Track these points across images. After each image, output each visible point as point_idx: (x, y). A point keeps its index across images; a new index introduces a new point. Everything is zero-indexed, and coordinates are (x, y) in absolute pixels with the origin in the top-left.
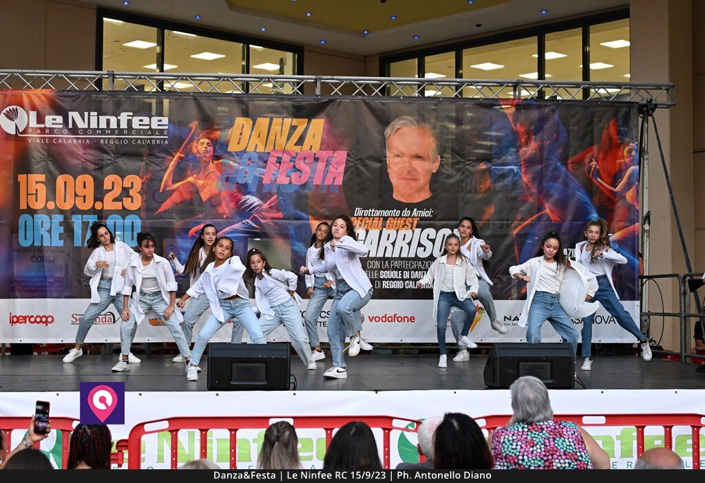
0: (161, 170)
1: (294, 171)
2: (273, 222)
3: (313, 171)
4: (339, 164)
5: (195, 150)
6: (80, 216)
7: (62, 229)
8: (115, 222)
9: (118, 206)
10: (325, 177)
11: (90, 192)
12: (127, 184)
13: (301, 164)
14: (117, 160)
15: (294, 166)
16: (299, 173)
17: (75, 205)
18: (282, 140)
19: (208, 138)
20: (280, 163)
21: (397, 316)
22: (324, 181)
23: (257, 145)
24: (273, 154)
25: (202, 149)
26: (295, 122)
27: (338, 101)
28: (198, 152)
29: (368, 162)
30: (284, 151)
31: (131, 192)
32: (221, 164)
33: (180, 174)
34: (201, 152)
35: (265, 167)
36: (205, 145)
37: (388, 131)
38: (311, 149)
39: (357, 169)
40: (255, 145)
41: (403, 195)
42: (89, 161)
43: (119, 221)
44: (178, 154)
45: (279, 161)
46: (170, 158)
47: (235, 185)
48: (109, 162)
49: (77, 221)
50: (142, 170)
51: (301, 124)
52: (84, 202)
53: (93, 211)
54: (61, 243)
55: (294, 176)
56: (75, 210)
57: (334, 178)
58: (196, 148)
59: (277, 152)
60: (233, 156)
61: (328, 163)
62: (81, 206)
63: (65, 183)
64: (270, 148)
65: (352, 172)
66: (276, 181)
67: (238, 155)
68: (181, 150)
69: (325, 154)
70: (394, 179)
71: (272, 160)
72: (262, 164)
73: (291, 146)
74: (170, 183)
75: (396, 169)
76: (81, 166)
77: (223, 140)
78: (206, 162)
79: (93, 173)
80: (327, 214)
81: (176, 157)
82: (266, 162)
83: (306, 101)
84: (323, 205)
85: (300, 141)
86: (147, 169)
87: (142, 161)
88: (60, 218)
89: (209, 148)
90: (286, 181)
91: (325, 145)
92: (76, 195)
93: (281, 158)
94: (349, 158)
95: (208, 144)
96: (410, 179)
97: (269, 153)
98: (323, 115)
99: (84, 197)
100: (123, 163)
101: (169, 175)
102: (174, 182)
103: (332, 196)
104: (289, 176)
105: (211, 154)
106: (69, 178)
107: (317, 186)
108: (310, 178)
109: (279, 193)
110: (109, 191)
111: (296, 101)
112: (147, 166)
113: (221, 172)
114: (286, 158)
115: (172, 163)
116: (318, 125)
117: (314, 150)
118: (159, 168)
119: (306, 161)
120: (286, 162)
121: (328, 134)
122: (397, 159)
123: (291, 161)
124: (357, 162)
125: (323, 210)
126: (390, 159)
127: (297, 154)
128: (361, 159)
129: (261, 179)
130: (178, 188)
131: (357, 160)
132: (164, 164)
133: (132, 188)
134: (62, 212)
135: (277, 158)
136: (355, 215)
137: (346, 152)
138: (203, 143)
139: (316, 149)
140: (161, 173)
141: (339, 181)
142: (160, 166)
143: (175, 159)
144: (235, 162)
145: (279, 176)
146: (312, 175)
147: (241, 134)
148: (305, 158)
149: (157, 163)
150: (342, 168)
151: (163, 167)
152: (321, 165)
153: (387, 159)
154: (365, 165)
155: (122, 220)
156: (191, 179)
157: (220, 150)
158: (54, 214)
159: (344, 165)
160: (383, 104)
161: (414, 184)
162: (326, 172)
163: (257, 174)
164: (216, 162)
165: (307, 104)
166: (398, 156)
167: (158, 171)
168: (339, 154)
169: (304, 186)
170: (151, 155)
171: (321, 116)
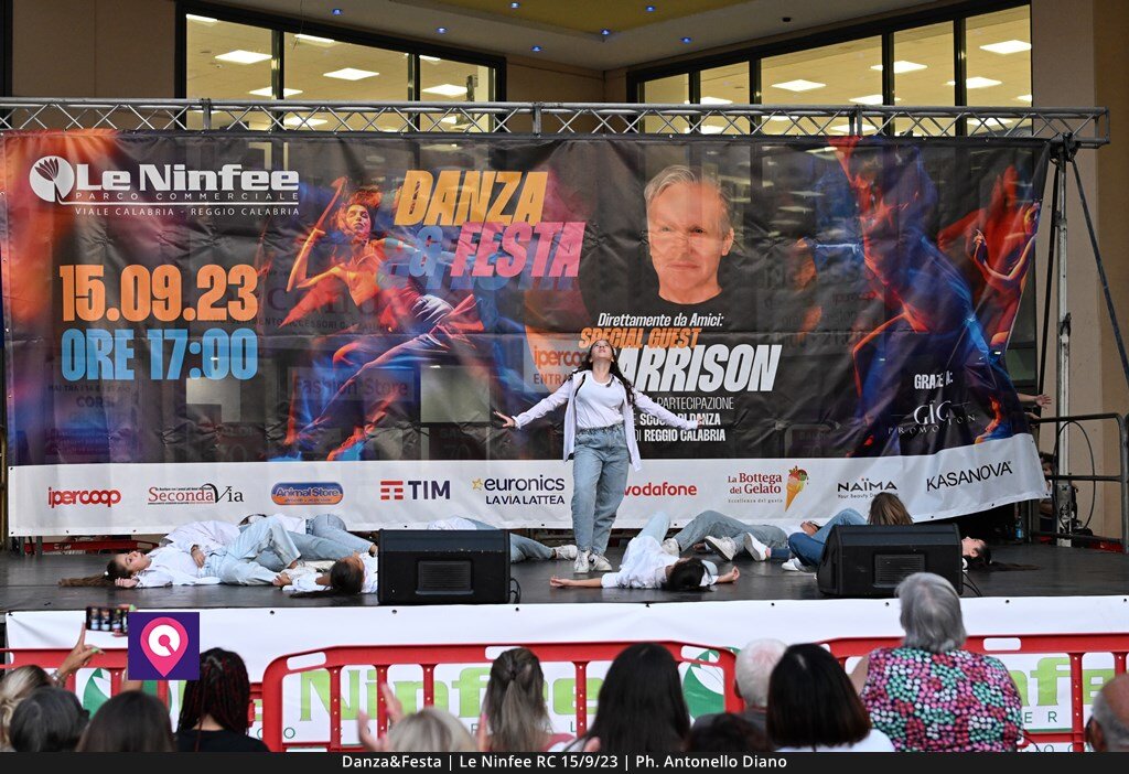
0: (288, 256)
1: (501, 256)
2: (468, 338)
3: (531, 256)
4: (571, 243)
5: (341, 224)
6: (159, 332)
7: (131, 353)
8: (216, 341)
9: (221, 314)
10: (549, 264)
11: (175, 291)
12: (234, 279)
13: (511, 244)
14: (218, 241)
15: (501, 248)
16: (508, 259)
17: (151, 314)
18: (480, 208)
19: (363, 205)
20: (478, 242)
21: (668, 486)
22: (548, 271)
23: (440, 215)
24: (466, 228)
25: (353, 221)
26: (501, 176)
27: (570, 142)
28: (347, 227)
29: (619, 240)
30: (484, 224)
31: (241, 292)
32: (384, 245)
33: (319, 262)
34: (352, 226)
35: (453, 250)
36: (358, 215)
37: (650, 190)
38: (527, 220)
39: (602, 251)
40: (438, 214)
41: (674, 292)
42: (173, 243)
43: (223, 339)
44: (316, 230)
45: (477, 239)
46: (301, 236)
47: (406, 280)
48: (205, 244)
49: (155, 339)
50: (257, 256)
51: (511, 179)
52: (167, 308)
53: (180, 323)
54: (130, 375)
55: (501, 263)
56: (151, 322)
57: (565, 266)
58: (344, 220)
59: (473, 224)
60: (402, 232)
61: (554, 242)
62: (160, 314)
63: (136, 278)
64: (461, 219)
65: (593, 255)
66: (471, 271)
67: (410, 231)
68: (319, 223)
69: (549, 228)
70: (660, 268)
71: (465, 238)
72: (449, 244)
73: (495, 216)
74: (303, 277)
75: (663, 249)
76: (159, 252)
77: (386, 207)
78: (359, 242)
79: (179, 262)
80: (555, 323)
81: (312, 235)
82: (455, 241)
83: (518, 143)
84: (549, 309)
85: (510, 208)
86: (266, 255)
87: (258, 242)
88: (128, 335)
89: (364, 220)
90: (489, 271)
91: (550, 214)
92: (153, 298)
93: (479, 235)
94: (589, 234)
95: (362, 213)
96: (688, 266)
97: (460, 227)
98: (545, 165)
99: (166, 300)
100: (228, 245)
101: (300, 266)
102: (309, 276)
103: (561, 295)
104: (492, 264)
105: (368, 229)
106: (142, 271)
107: (538, 279)
108: (526, 266)
109: (477, 291)
110: (207, 290)
111: (502, 144)
112: (265, 250)
113: (384, 257)
114: (487, 234)
115: (306, 245)
116: (538, 182)
117: (532, 222)
118: (284, 253)
119: (519, 239)
120: (487, 242)
121: (554, 196)
122: (665, 235)
123: (495, 239)
124: (601, 240)
125: (548, 317)
126: (654, 234)
127: (505, 228)
128: (607, 236)
129: (447, 270)
130: (315, 285)
131: (601, 237)
132: (293, 247)
133: (242, 285)
134: (131, 325)
135: (474, 234)
136: (599, 324)
137: (584, 224)
138: (354, 213)
139: (535, 220)
140: (289, 261)
141: (573, 271)
142: (286, 250)
143: (309, 239)
144: (405, 242)
145: (476, 263)
146: (530, 263)
147: (415, 198)
148: (517, 235)
149: (281, 244)
150: (577, 250)
151: (292, 252)
152: (543, 246)
153: (649, 234)
154: (614, 245)
155: (227, 338)
156: (335, 270)
157: (380, 224)
158: (119, 328)
159: (580, 246)
160: (643, 146)
161: (692, 274)
162: (551, 257)
163: (440, 260)
164: (375, 242)
165: (520, 149)
166: (667, 229)
167: (283, 259)
168: (574, 228)
169: (516, 279)
170: (273, 232)
171: (542, 166)
